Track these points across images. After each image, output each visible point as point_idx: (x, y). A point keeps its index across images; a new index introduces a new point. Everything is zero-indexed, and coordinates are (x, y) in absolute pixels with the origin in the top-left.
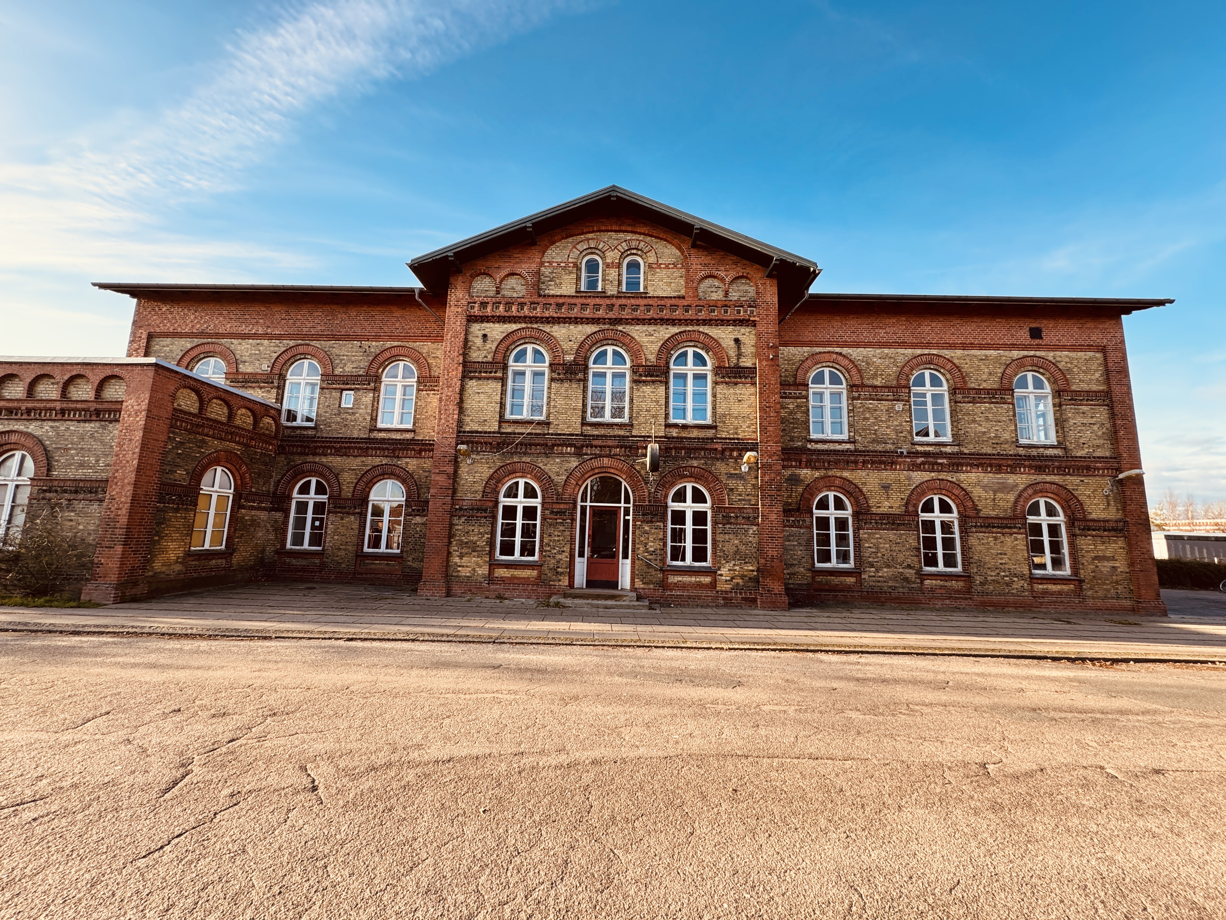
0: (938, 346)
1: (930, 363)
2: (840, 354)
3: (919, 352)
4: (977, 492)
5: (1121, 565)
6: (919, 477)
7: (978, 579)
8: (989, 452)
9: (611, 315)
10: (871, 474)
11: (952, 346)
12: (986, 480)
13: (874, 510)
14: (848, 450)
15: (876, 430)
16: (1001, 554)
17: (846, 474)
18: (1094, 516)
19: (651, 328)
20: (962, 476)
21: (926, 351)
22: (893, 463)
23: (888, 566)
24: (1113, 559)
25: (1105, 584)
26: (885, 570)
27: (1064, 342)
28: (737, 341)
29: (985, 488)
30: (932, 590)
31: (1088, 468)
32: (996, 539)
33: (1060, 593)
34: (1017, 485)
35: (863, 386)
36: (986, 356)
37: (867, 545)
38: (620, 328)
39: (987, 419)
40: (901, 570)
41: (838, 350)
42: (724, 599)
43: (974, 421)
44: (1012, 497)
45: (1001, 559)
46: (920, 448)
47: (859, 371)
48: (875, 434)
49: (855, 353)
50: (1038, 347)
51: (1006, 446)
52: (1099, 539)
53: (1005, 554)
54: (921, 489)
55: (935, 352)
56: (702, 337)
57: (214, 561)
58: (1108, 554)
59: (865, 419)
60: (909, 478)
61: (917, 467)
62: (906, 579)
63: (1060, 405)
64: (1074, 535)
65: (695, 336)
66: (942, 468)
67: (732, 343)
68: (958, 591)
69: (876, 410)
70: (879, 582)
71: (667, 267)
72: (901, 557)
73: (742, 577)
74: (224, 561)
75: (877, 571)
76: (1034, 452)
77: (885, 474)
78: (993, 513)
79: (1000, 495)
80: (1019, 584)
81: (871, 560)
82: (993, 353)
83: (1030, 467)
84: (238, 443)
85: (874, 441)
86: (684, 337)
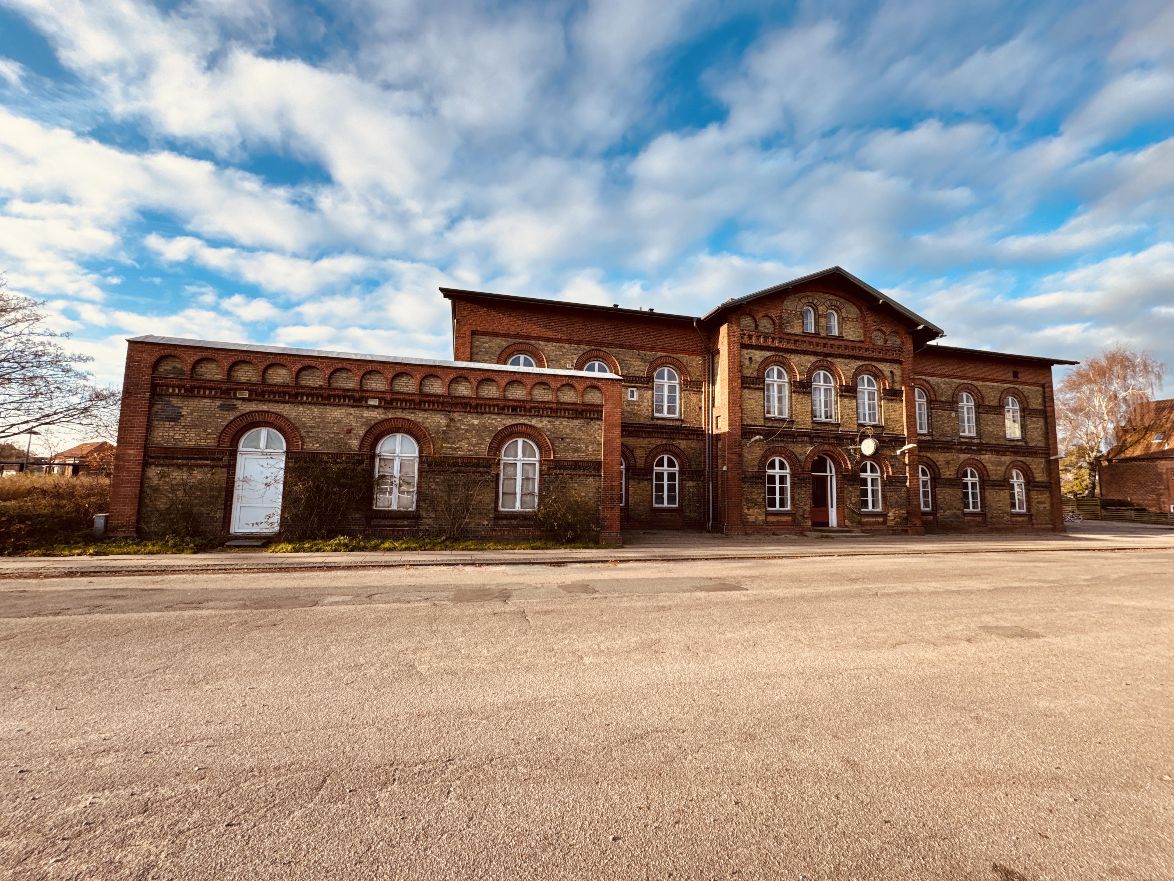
0: (972, 379)
1: (967, 388)
2: (924, 380)
3: (962, 381)
4: (989, 466)
5: (1047, 506)
6: (963, 457)
7: (989, 515)
9: (825, 350)
10: (941, 455)
11: (978, 379)
12: (992, 459)
13: (943, 476)
14: (929, 440)
15: (942, 429)
16: (999, 501)
17: (929, 455)
18: (1037, 480)
19: (847, 361)
20: (982, 457)
21: (966, 381)
22: (952, 448)
23: (949, 509)
24: (1045, 503)
25: (1041, 516)
26: (948, 511)
27: (1028, 381)
28: (892, 372)
29: (992, 463)
30: (968, 522)
31: (1036, 453)
32: (997, 492)
33: (1022, 522)
34: (1005, 462)
35: (936, 401)
36: (993, 386)
37: (937, 497)
38: (829, 359)
39: (993, 423)
40: (954, 511)
41: (923, 377)
42: (893, 530)
43: (988, 425)
44: (1003, 469)
45: (999, 504)
46: (962, 440)
47: (934, 392)
48: (942, 431)
49: (931, 379)
50: (1016, 383)
52: (1039, 492)
54: (965, 464)
55: (969, 382)
56: (874, 369)
58: (1043, 500)
59: (938, 421)
60: (958, 458)
61: (961, 451)
62: (958, 517)
63: (1024, 417)
64: (1029, 490)
65: (870, 368)
66: (973, 452)
67: (889, 374)
68: (980, 523)
69: (942, 416)
70: (945, 518)
71: (853, 321)
72: (955, 504)
73: (900, 517)
75: (944, 512)
76: (1013, 444)
77: (947, 455)
78: (995, 478)
79: (999, 468)
80: (1007, 517)
81: (939, 506)
82: (996, 384)
83: (1012, 452)
85: (942, 435)
86: (864, 368)
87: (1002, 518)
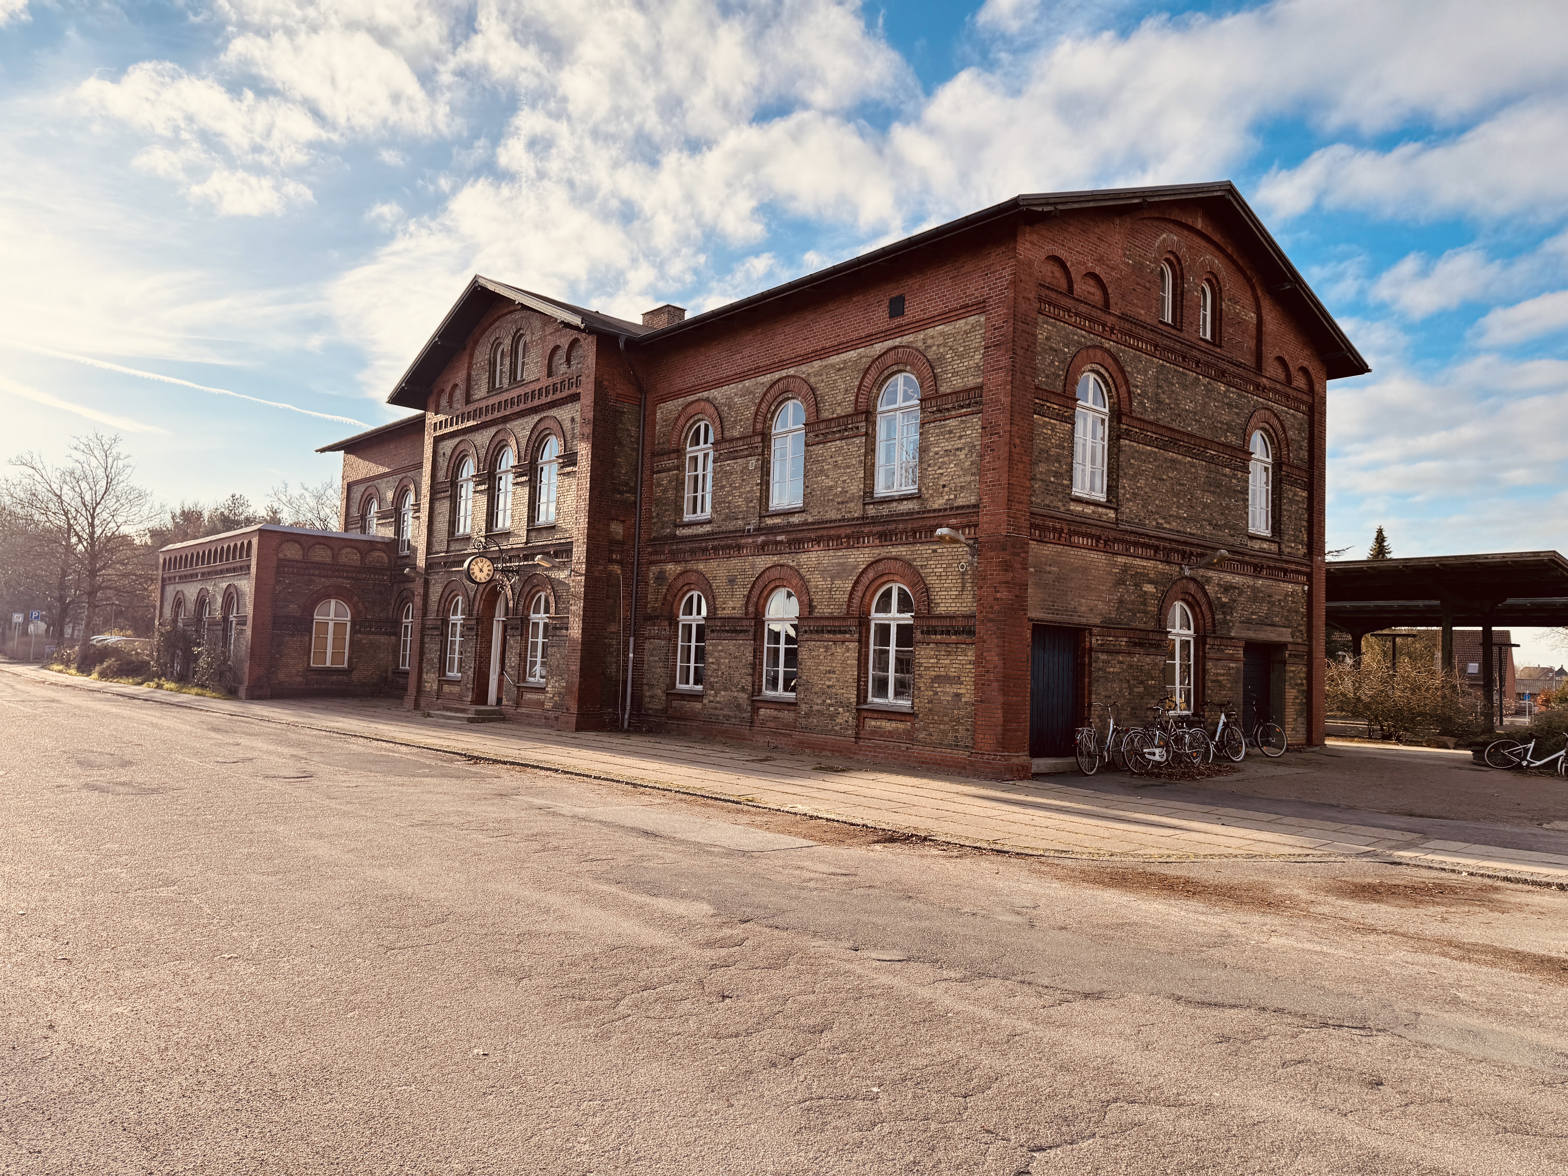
0: (798, 361)
1: (787, 390)
2: (708, 400)
3: (777, 375)
4: (816, 581)
5: (967, 691)
6: (761, 563)
8: (834, 518)
9: (502, 413)
10: (721, 564)
12: (826, 561)
13: (719, 613)
15: (729, 502)
16: (830, 672)
17: (701, 566)
20: (803, 557)
21: (784, 373)
22: (739, 547)
23: (726, 689)
24: (957, 680)
25: (942, 722)
26: (723, 693)
29: (823, 573)
32: (827, 649)
33: (890, 733)
35: (725, 440)
36: (845, 362)
37: (710, 660)
40: (736, 694)
41: (706, 394)
43: (822, 472)
45: (829, 680)
46: (769, 522)
47: (721, 419)
48: (729, 507)
49: (719, 393)
51: (852, 505)
52: (943, 647)
53: (834, 672)
55: (792, 371)
57: (335, 677)
60: (753, 567)
61: (762, 549)
62: (738, 707)
68: (786, 726)
69: (732, 473)
70: (716, 709)
72: (737, 677)
73: (559, 694)
74: (345, 678)
75: (716, 694)
78: (827, 612)
81: (712, 679)
82: (852, 355)
83: (873, 535)
84: (347, 578)
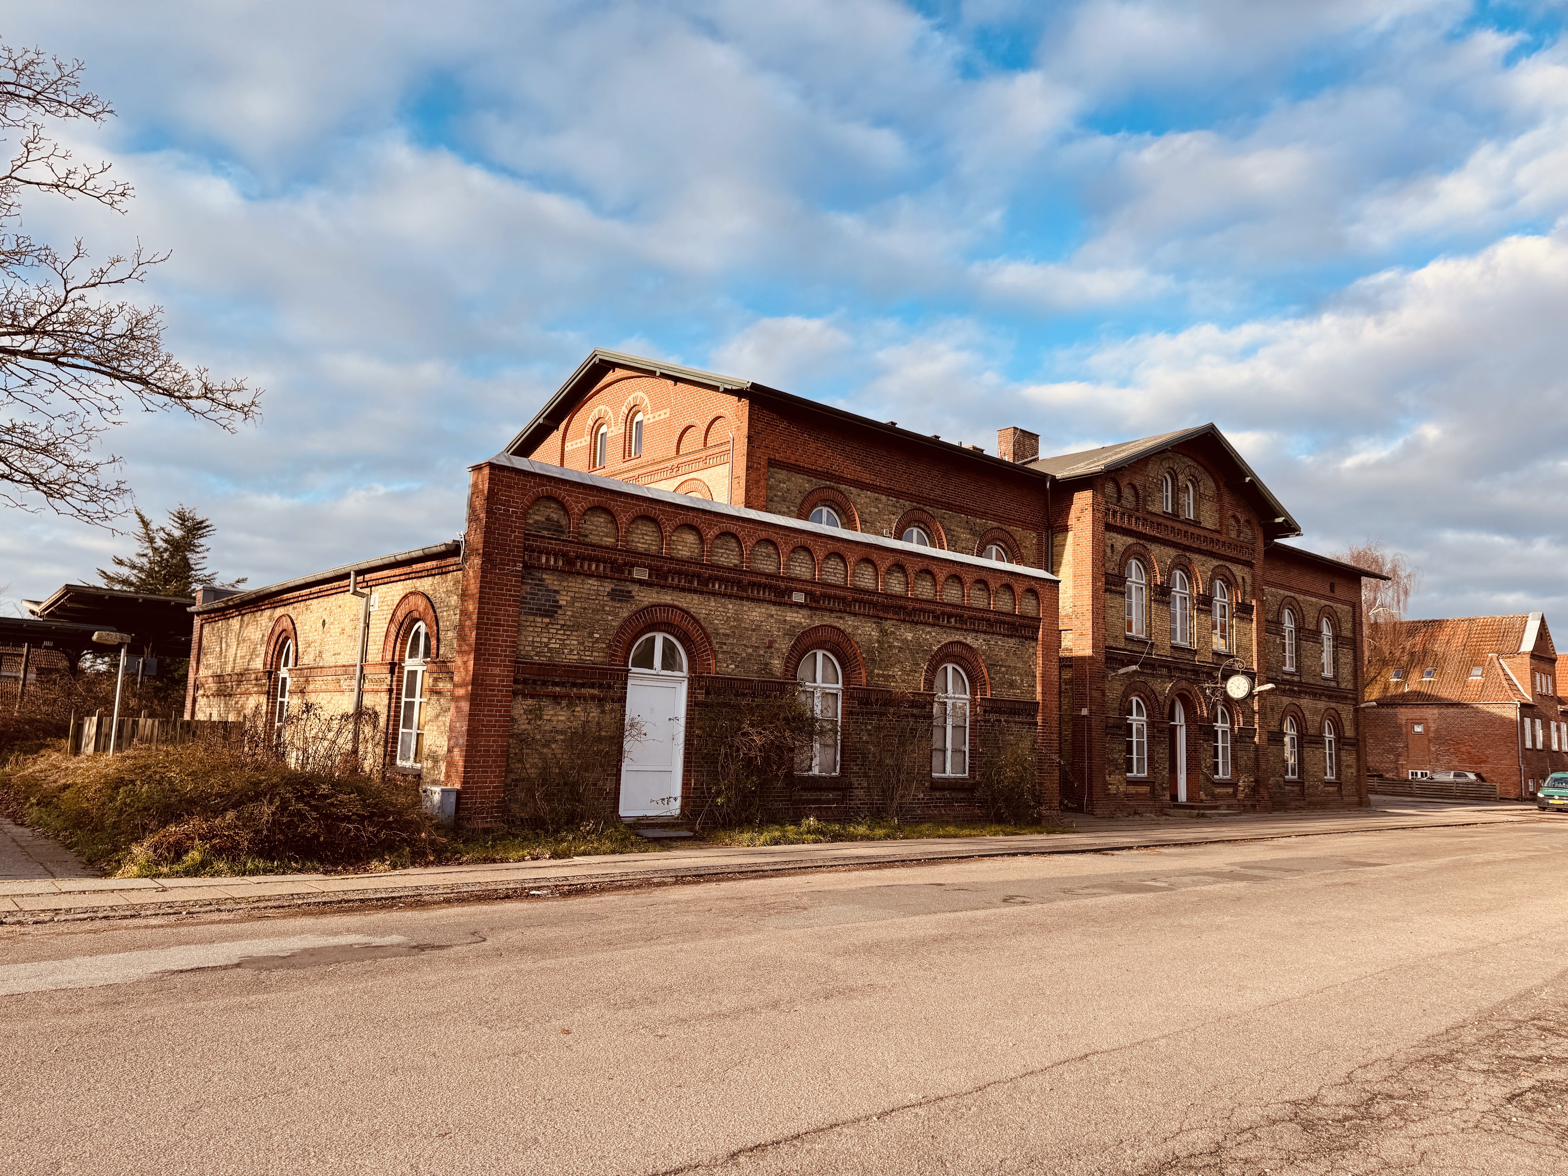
4: (1306, 715)
7: (1307, 784)
8: (1311, 682)
9: (1185, 542)
11: (1300, 591)
15: (1268, 660)
18: (1346, 735)
19: (1204, 559)
20: (1301, 701)
24: (1352, 767)
25: (1348, 784)
27: (1341, 596)
28: (1243, 579)
29: (1309, 711)
30: (1287, 794)
31: (1346, 698)
32: (1313, 752)
34: (1319, 710)
36: (1312, 602)
38: (1187, 555)
39: (1312, 655)
43: (1306, 656)
44: (1317, 719)
46: (1285, 677)
48: (1268, 663)
51: (1317, 678)
56: (1227, 573)
58: (1351, 763)
63: (1337, 647)
64: (1340, 749)
65: (1224, 571)
66: (1294, 694)
67: (1241, 581)
71: (1209, 500)
73: (1249, 786)
76: (1325, 683)
78: (1312, 732)
79: (1314, 717)
80: (1321, 787)
82: (1314, 600)
83: (1326, 696)
86: (1218, 570)
87: (1317, 787)
